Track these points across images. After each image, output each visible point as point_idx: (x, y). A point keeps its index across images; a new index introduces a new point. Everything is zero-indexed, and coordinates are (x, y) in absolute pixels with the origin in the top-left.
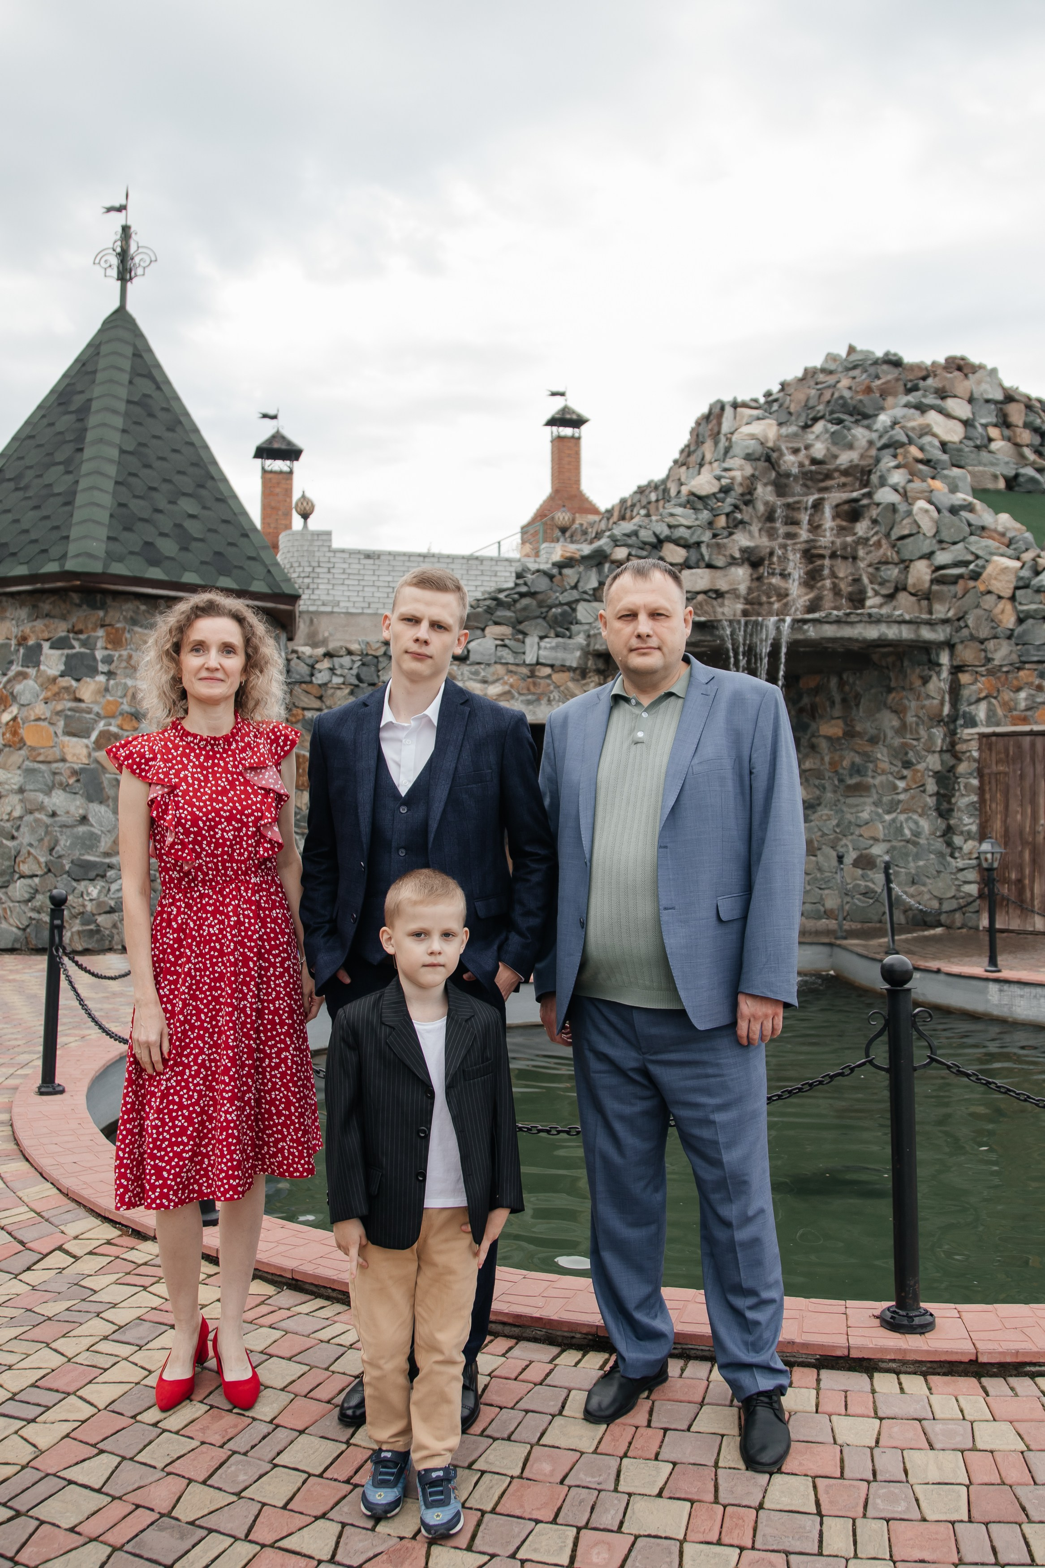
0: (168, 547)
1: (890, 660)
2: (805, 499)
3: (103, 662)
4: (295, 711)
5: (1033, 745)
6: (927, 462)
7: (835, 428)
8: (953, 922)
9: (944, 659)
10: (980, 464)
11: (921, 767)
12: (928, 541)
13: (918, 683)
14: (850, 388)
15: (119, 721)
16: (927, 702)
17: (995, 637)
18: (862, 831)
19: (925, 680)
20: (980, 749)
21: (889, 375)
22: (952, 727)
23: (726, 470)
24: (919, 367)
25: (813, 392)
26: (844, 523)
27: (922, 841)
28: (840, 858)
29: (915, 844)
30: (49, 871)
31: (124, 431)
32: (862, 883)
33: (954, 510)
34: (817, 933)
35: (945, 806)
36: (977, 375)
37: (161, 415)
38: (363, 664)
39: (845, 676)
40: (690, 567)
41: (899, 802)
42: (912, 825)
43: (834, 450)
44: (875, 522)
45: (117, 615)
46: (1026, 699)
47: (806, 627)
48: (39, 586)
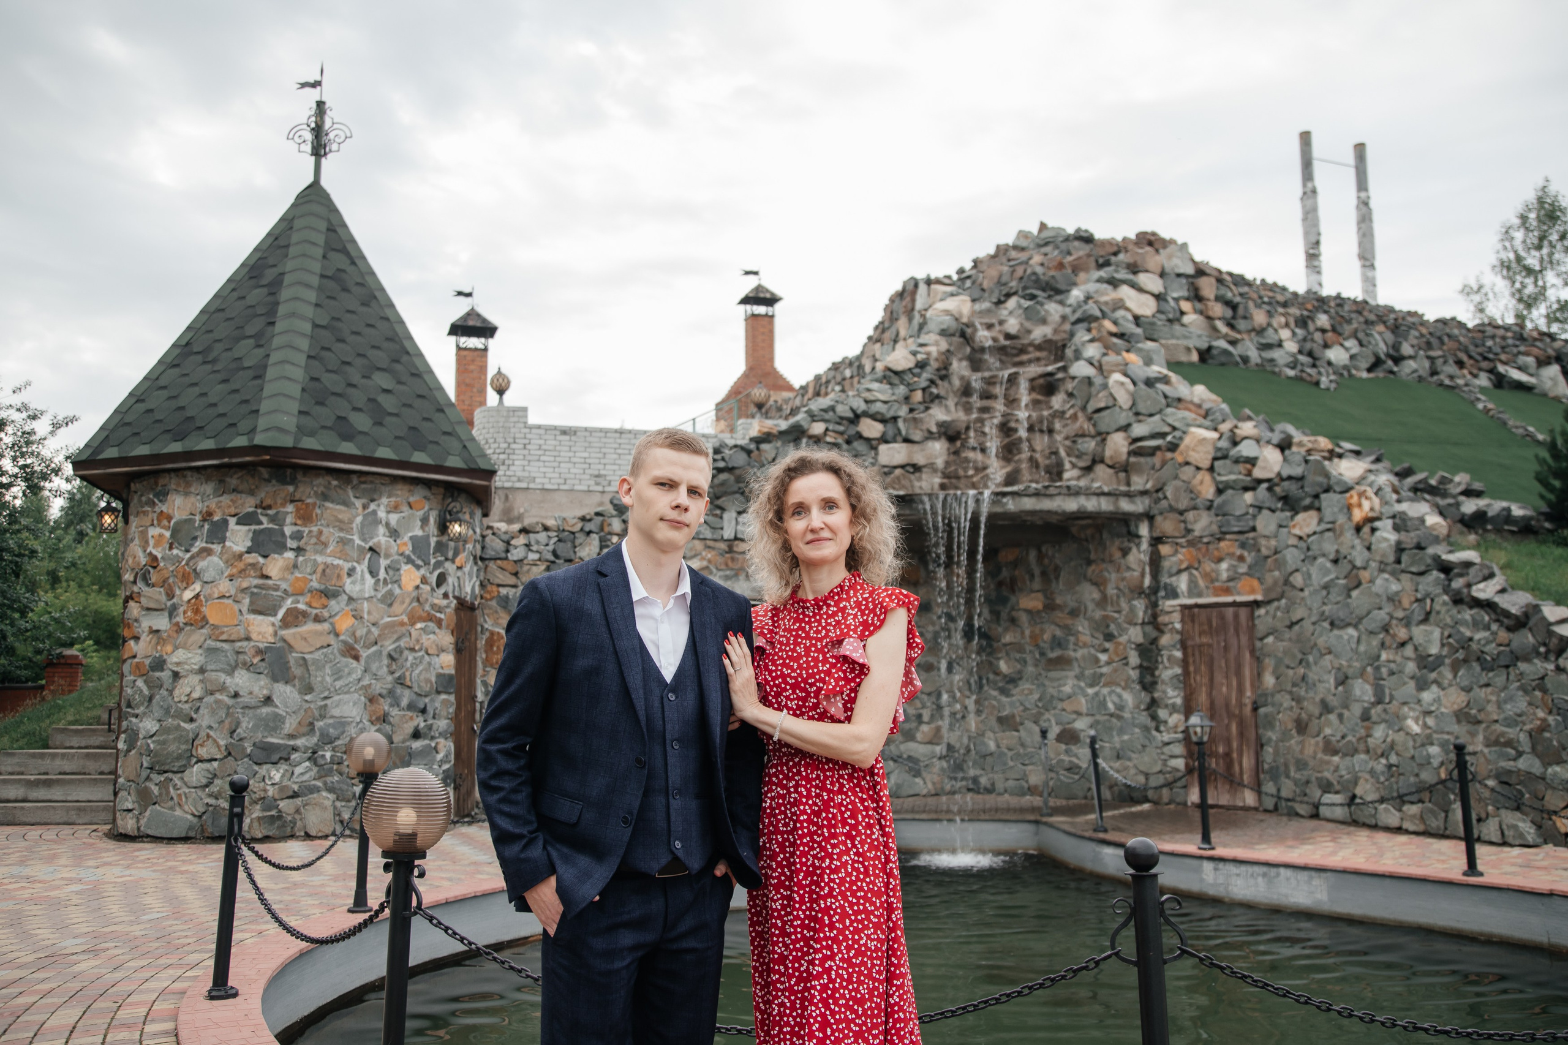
0: (361, 421)
1: (1089, 532)
2: (1000, 374)
3: (292, 537)
4: (489, 588)
5: (1236, 616)
6: (1121, 336)
7: (1027, 303)
8: (1160, 797)
9: (1144, 530)
10: (1173, 337)
11: (1123, 639)
12: (1124, 414)
13: (1117, 555)
14: (1042, 265)
15: (308, 597)
16: (1127, 574)
17: (1195, 508)
18: (1065, 705)
19: (1125, 552)
20: (1182, 621)
21: (1080, 250)
22: (1153, 598)
23: (922, 345)
24: (1110, 242)
25: (1005, 269)
26: (1040, 397)
27: (1127, 715)
28: (1044, 733)
29: (1119, 718)
30: (230, 754)
31: (317, 305)
32: (1066, 758)
33: (1150, 383)
34: (1022, 810)
35: (1148, 679)
36: (1168, 250)
37: (356, 290)
38: (560, 540)
39: (1044, 549)
40: (887, 442)
41: (1102, 675)
42: (1115, 699)
43: (1028, 325)
44: (1071, 395)
45: (308, 490)
46: (1228, 570)
47: (1005, 500)
48: (226, 460)
